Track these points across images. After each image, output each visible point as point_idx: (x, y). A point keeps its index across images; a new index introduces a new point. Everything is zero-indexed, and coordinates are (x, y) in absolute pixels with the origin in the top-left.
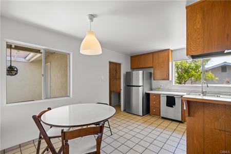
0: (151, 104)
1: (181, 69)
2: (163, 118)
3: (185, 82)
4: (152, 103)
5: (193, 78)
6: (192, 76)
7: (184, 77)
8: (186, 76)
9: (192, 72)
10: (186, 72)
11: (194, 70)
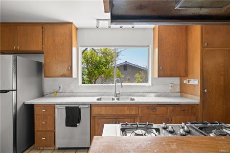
0: (37, 127)
1: (91, 63)
2: (59, 149)
3: (96, 80)
4: (39, 125)
5: (103, 76)
6: (102, 73)
7: (95, 74)
8: (96, 72)
9: (102, 68)
10: (97, 67)
11: (105, 66)
